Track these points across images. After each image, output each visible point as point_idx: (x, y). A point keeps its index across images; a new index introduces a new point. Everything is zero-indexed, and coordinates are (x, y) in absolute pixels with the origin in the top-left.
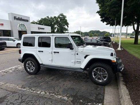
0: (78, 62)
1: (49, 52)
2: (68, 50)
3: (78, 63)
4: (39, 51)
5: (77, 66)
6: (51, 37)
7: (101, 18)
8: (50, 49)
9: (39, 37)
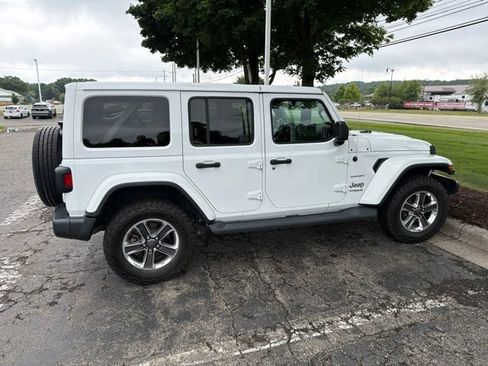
0: (355, 186)
1: (250, 162)
2: (324, 149)
3: (357, 188)
4: (200, 166)
5: (351, 200)
6: (254, 98)
7: (144, 33)
8: (252, 152)
9: (191, 100)
